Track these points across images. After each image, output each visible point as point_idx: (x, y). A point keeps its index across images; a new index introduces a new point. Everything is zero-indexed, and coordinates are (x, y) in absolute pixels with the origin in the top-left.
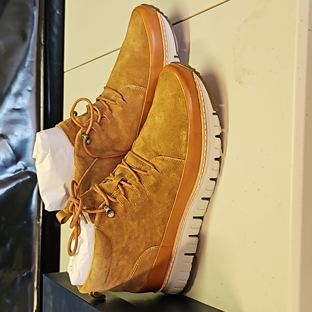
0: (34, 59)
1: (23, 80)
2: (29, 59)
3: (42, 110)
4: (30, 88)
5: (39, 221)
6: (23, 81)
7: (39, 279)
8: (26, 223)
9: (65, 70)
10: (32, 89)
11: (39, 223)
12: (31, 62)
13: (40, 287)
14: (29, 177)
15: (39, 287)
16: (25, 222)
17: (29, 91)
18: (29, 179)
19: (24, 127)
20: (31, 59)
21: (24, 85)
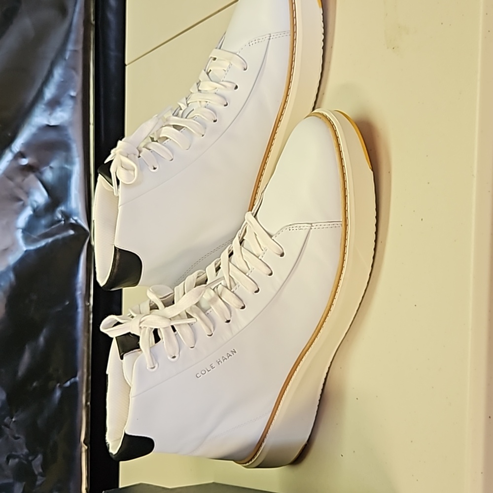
0: (80, 47)
1: (62, 80)
2: (70, 47)
3: (92, 127)
4: (73, 94)
5: (89, 301)
6: (62, 82)
7: (90, 391)
8: (69, 304)
9: (126, 63)
10: (77, 95)
11: (89, 304)
12: (75, 51)
13: (91, 403)
14: (72, 232)
15: (89, 403)
16: (67, 303)
17: (72, 97)
18: (72, 235)
19: (64, 154)
20: (74, 46)
21: (63, 87)
